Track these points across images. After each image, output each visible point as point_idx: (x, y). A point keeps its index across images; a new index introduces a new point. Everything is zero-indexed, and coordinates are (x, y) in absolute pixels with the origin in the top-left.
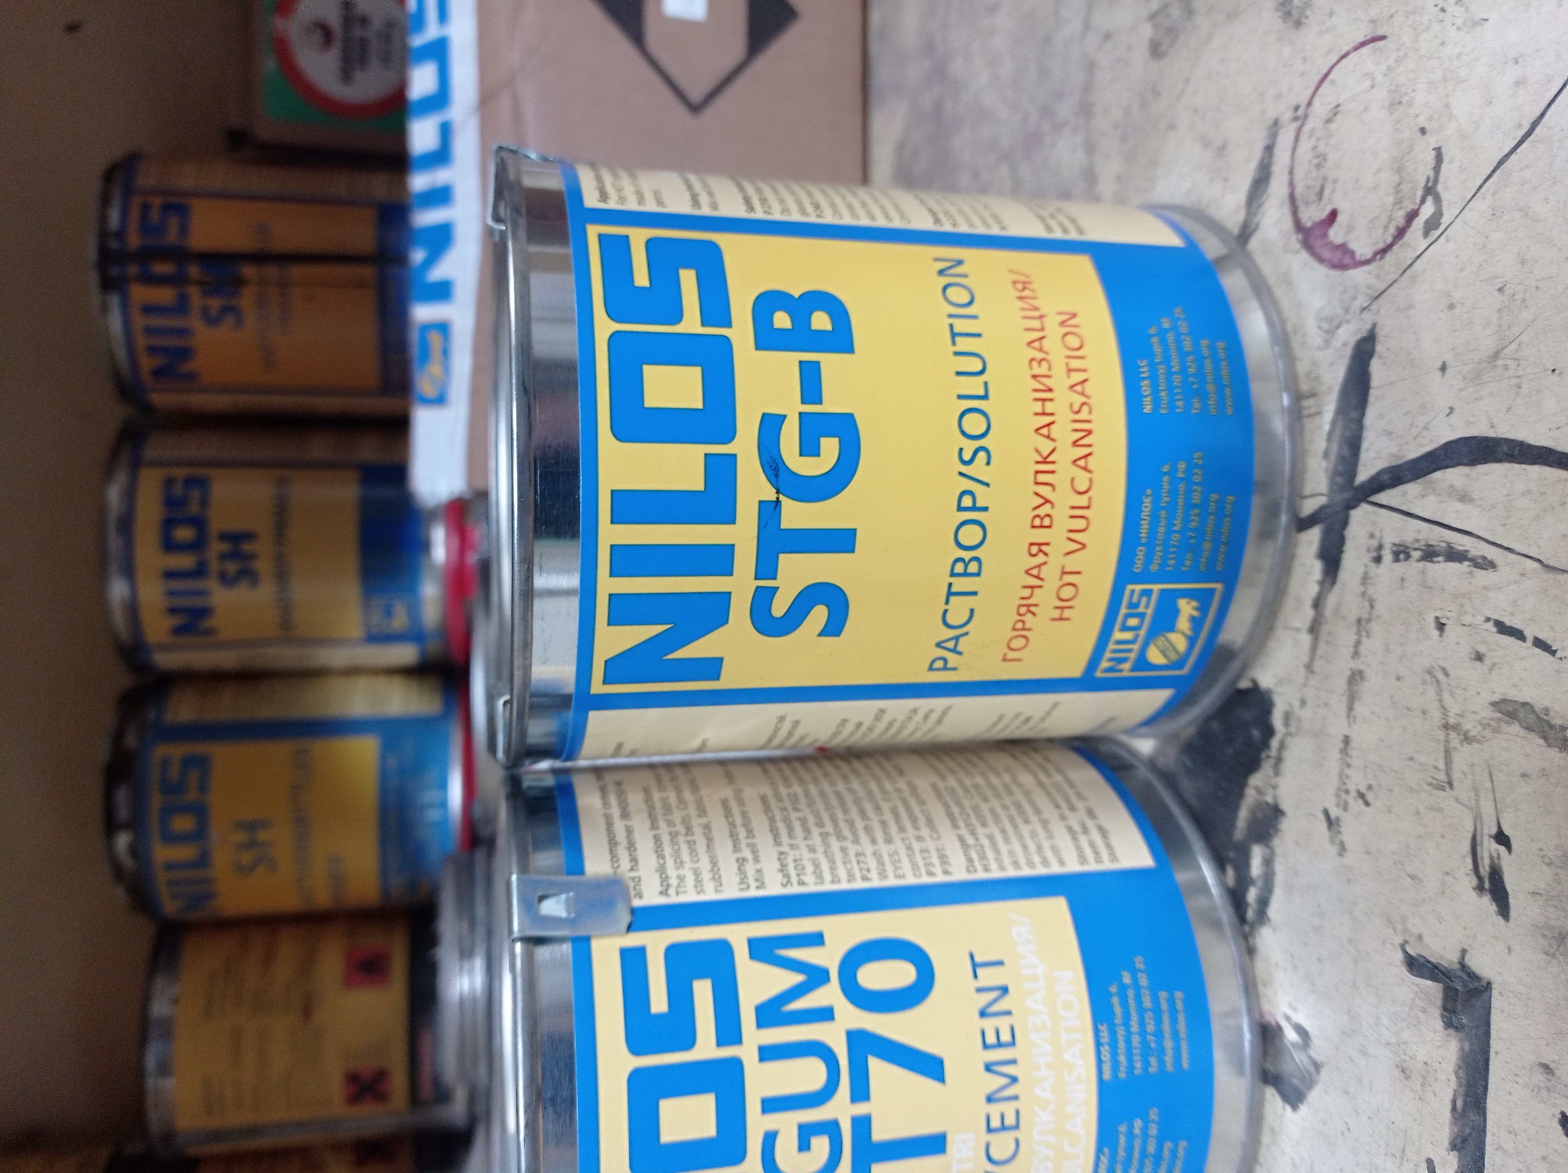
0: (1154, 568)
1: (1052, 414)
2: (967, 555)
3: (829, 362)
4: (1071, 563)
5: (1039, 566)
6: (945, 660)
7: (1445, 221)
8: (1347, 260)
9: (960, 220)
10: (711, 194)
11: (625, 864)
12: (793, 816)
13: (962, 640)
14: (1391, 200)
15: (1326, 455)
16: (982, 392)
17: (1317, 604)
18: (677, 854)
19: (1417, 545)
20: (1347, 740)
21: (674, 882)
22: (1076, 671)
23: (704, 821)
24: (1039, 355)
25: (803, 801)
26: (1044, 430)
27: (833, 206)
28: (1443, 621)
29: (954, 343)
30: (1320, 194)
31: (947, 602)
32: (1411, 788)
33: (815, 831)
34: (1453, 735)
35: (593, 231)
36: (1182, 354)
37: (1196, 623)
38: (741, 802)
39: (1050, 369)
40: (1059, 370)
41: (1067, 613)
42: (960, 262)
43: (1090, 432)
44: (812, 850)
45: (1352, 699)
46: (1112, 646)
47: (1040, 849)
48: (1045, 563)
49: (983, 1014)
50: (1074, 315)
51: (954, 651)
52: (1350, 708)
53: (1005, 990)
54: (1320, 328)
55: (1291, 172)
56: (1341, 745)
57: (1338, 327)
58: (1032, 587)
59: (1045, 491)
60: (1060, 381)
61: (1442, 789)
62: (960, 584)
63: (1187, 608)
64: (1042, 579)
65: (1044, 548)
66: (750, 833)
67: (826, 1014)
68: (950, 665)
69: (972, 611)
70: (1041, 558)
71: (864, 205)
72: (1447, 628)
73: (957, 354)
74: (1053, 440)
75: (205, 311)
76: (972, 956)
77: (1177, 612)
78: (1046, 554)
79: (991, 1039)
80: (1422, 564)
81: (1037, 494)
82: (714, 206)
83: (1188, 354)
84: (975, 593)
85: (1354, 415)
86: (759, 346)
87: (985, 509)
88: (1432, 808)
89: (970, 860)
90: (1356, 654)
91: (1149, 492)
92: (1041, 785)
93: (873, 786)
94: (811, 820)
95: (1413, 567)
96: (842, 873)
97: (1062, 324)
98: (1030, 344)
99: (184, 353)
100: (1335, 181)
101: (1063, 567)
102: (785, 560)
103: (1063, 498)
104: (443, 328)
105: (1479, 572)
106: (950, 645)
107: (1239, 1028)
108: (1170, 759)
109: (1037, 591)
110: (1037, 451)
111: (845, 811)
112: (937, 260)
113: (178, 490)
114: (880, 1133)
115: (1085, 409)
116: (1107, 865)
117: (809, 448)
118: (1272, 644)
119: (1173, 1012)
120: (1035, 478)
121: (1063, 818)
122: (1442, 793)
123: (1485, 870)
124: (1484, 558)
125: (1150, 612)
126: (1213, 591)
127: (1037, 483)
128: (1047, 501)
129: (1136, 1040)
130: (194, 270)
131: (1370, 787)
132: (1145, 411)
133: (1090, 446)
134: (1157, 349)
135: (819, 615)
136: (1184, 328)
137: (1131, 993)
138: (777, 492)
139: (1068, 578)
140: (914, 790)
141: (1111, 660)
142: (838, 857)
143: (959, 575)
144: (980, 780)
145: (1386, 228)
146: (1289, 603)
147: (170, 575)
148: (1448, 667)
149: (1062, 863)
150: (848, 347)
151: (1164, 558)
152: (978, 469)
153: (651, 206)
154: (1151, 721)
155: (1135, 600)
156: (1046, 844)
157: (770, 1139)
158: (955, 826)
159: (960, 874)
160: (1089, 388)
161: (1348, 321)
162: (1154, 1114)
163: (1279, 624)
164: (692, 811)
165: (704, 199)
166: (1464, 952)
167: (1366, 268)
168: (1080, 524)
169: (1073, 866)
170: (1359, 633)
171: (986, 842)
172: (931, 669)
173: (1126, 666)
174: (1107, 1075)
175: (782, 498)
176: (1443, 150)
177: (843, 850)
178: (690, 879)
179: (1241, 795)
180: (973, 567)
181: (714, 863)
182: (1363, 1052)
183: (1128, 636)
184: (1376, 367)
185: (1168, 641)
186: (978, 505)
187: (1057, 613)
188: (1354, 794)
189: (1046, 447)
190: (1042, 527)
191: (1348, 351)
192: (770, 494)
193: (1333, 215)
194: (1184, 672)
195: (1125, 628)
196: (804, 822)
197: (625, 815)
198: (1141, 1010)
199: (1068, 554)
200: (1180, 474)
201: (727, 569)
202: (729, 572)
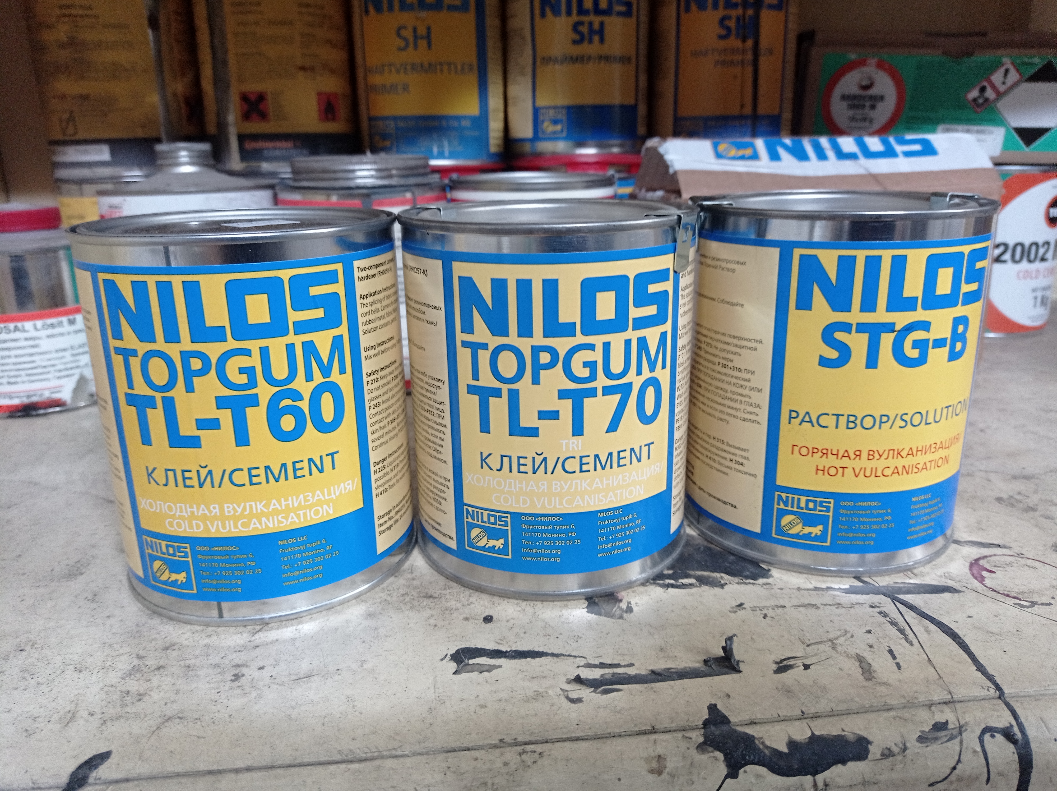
0: (842, 511)
1: (916, 455)
2: (858, 422)
3: (946, 351)
4: (849, 472)
5: (849, 457)
6: (796, 417)
7: (1027, 610)
8: (979, 579)
13: (810, 424)
15: (896, 583)
16: (928, 422)
17: (829, 588)
19: (892, 619)
20: (783, 607)
21: (684, 293)
22: (781, 482)
24: (937, 447)
26: (911, 452)
28: (872, 632)
29: (945, 408)
30: (995, 566)
31: (833, 415)
32: (790, 633)
34: (829, 643)
36: (930, 514)
37: (808, 536)
39: (933, 452)
40: (932, 457)
41: (820, 473)
43: (907, 473)
45: (803, 606)
46: (796, 497)
48: (850, 459)
50: (947, 462)
51: (803, 421)
52: (799, 606)
53: (640, 460)
54: (944, 573)
55: (996, 555)
56: (779, 605)
57: (951, 579)
58: (837, 455)
59: (885, 455)
60: (928, 457)
61: (803, 643)
62: (843, 420)
63: (816, 530)
64: (841, 458)
65: (858, 457)
67: (639, 371)
68: (792, 420)
69: (827, 427)
70: (852, 456)
72: (870, 634)
73: (942, 409)
74: (906, 457)
75: (728, 18)
76: (652, 443)
77: (815, 526)
78: (854, 459)
79: (621, 455)
80: (886, 622)
81: (885, 451)
83: (930, 516)
84: (837, 427)
85: (921, 590)
86: (955, 319)
87: (880, 428)
88: (790, 641)
90: (825, 605)
91: (880, 504)
95: (882, 619)
96: (680, 377)
97: (946, 457)
98: (941, 442)
99: (702, 6)
100: (1007, 571)
101: (847, 468)
102: (866, 336)
103: (881, 464)
104: (755, 157)
105: (903, 640)
106: (807, 419)
109: (835, 457)
110: (903, 450)
112: (967, 399)
114: (587, 402)
115: (917, 470)
116: (672, 511)
117: (916, 344)
119: (625, 546)
120: (891, 450)
122: (800, 643)
123: (787, 663)
124: (911, 641)
125: (817, 512)
126: (826, 541)
127: (889, 451)
128: (880, 456)
130: (750, 12)
131: (773, 618)
132: (914, 498)
134: (933, 502)
135: (833, 354)
137: (632, 524)
138: (899, 331)
139: (840, 470)
141: (787, 498)
142: (683, 375)
143: (848, 418)
145: (1005, 590)
146: (820, 578)
148: (855, 637)
150: (950, 359)
151: (846, 515)
152: (898, 422)
155: (824, 504)
156: (678, 480)
157: (591, 347)
160: (924, 471)
161: (956, 583)
162: (578, 542)
163: (806, 575)
167: (983, 586)
168: (868, 474)
169: (674, 492)
170: (834, 605)
171: (681, 449)
172: (791, 411)
173: (781, 506)
175: (896, 333)
176: (1049, 605)
178: (684, 301)
179: (711, 571)
180: (851, 425)
181: (686, 313)
182: (651, 634)
183: (803, 504)
185: (797, 524)
186: (882, 425)
187: (821, 467)
188: (763, 612)
189: (904, 454)
190: (869, 455)
191: (945, 584)
192: (898, 327)
193: (991, 572)
195: (807, 502)
198: (625, 530)
199: (853, 469)
200: (886, 518)
201: (863, 309)
202: (862, 311)
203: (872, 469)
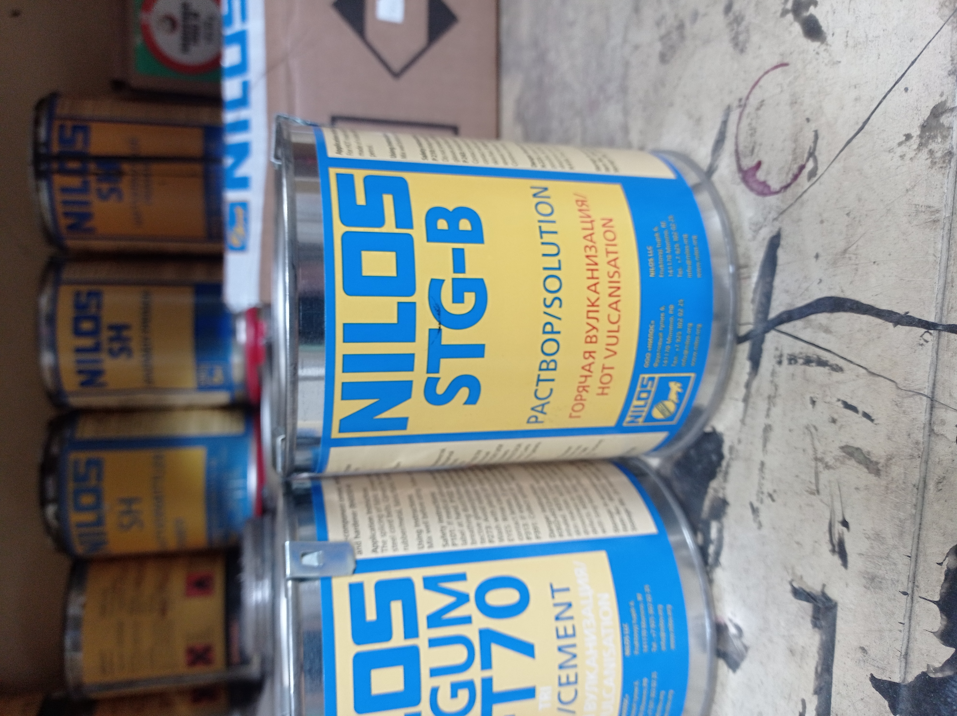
0: (656, 365)
1: (597, 278)
2: (548, 359)
3: (469, 248)
4: (608, 363)
5: (590, 365)
6: (536, 417)
7: (819, 172)
8: (766, 191)
9: (547, 163)
10: (402, 148)
11: (352, 534)
12: (450, 505)
13: (546, 406)
14: (790, 158)
15: (753, 301)
16: (557, 266)
17: (748, 385)
18: (382, 528)
19: (801, 356)
20: (763, 464)
21: (380, 544)
22: (612, 423)
23: (398, 508)
24: (590, 244)
25: (456, 497)
26: (593, 288)
27: (473, 155)
28: (815, 399)
29: (541, 237)
30: (752, 151)
31: (537, 385)
32: (797, 493)
33: (463, 514)
34: (819, 464)
35: (333, 172)
36: (673, 243)
37: (680, 396)
38: (420, 497)
39: (596, 251)
40: (601, 253)
41: (606, 391)
42: (546, 189)
43: (619, 288)
44: (460, 525)
45: (766, 440)
46: (632, 409)
47: (592, 523)
48: (593, 363)
49: (557, 618)
50: (611, 220)
51: (542, 412)
52: (765, 446)
53: (570, 605)
54: (750, 229)
55: (737, 137)
56: (760, 467)
57: (760, 228)
58: (586, 377)
59: (593, 322)
60: (602, 259)
61: (813, 494)
62: (545, 375)
63: (675, 387)
64: (591, 372)
65: (593, 354)
66: (425, 515)
67: (467, 620)
68: (539, 420)
69: (551, 390)
70: (591, 360)
71: (491, 154)
72: (817, 404)
73: (543, 243)
74: (598, 293)
75: (99, 191)
76: (551, 586)
77: (668, 389)
78: (593, 358)
79: (561, 633)
80: (803, 367)
81: (588, 324)
82: (404, 155)
83: (676, 242)
84: (553, 380)
85: (768, 280)
86: (429, 239)
87: (559, 333)
88: (808, 505)
89: (551, 530)
90: (768, 415)
91: (653, 322)
92: (594, 486)
93: (497, 487)
94: (460, 508)
95: (799, 368)
96: (477, 538)
97: (604, 225)
98: (585, 237)
99: (87, 216)
100: (761, 145)
101: (603, 365)
102: (444, 361)
103: (604, 326)
104: (244, 205)
105: (835, 374)
106: (540, 409)
107: (703, 626)
108: (668, 471)
109: (589, 379)
110: (589, 299)
111: (480, 502)
112: (532, 188)
113: (83, 299)
114: (498, 687)
115: (617, 275)
116: (630, 533)
117: (458, 298)
118: (723, 407)
119: (666, 617)
120: (587, 315)
121: (606, 505)
122: (812, 496)
123: (836, 540)
124: (837, 365)
125: (653, 390)
126: (689, 378)
127: (588, 318)
128: (594, 328)
129: (644, 633)
130: (92, 166)
131: (775, 491)
132: (651, 276)
133: (619, 296)
134: (658, 240)
135: (464, 393)
136: (673, 227)
137: (642, 607)
138: (440, 324)
139: (606, 371)
140: (520, 489)
141: (631, 416)
142: (476, 529)
143: (544, 370)
144: (558, 483)
145: (787, 174)
146: (732, 385)
147: (79, 350)
148: (817, 426)
149: (604, 531)
150: (481, 240)
151: (662, 360)
152: (555, 310)
153: (367, 156)
154: (657, 449)
155: (645, 383)
156: (595, 520)
157: (434, 692)
158: (543, 510)
159: (545, 538)
160: (618, 262)
161: (766, 226)
162: (654, 675)
163: (727, 396)
164: (391, 501)
165: (398, 151)
166: (824, 586)
167: (776, 196)
168: (614, 340)
169: (610, 533)
170: (769, 404)
171: (560, 519)
172: (528, 422)
173: (641, 420)
174: (628, 653)
175: (442, 327)
176: (819, 132)
177: (479, 525)
178: (389, 544)
179: (705, 492)
180: (552, 366)
181: (404, 533)
182: (771, 641)
183: (642, 403)
184: (780, 253)
185: (664, 405)
186: (555, 330)
187: (600, 391)
188: (766, 494)
189: (594, 297)
190: (591, 342)
191: (766, 243)
192: (435, 325)
193: (759, 165)
194: (674, 422)
195: (639, 399)
196: (456, 508)
197: (352, 505)
198: (647, 616)
199: (606, 357)
200: (671, 312)
201: (410, 368)
202: (411, 369)
203: (609, 337)
